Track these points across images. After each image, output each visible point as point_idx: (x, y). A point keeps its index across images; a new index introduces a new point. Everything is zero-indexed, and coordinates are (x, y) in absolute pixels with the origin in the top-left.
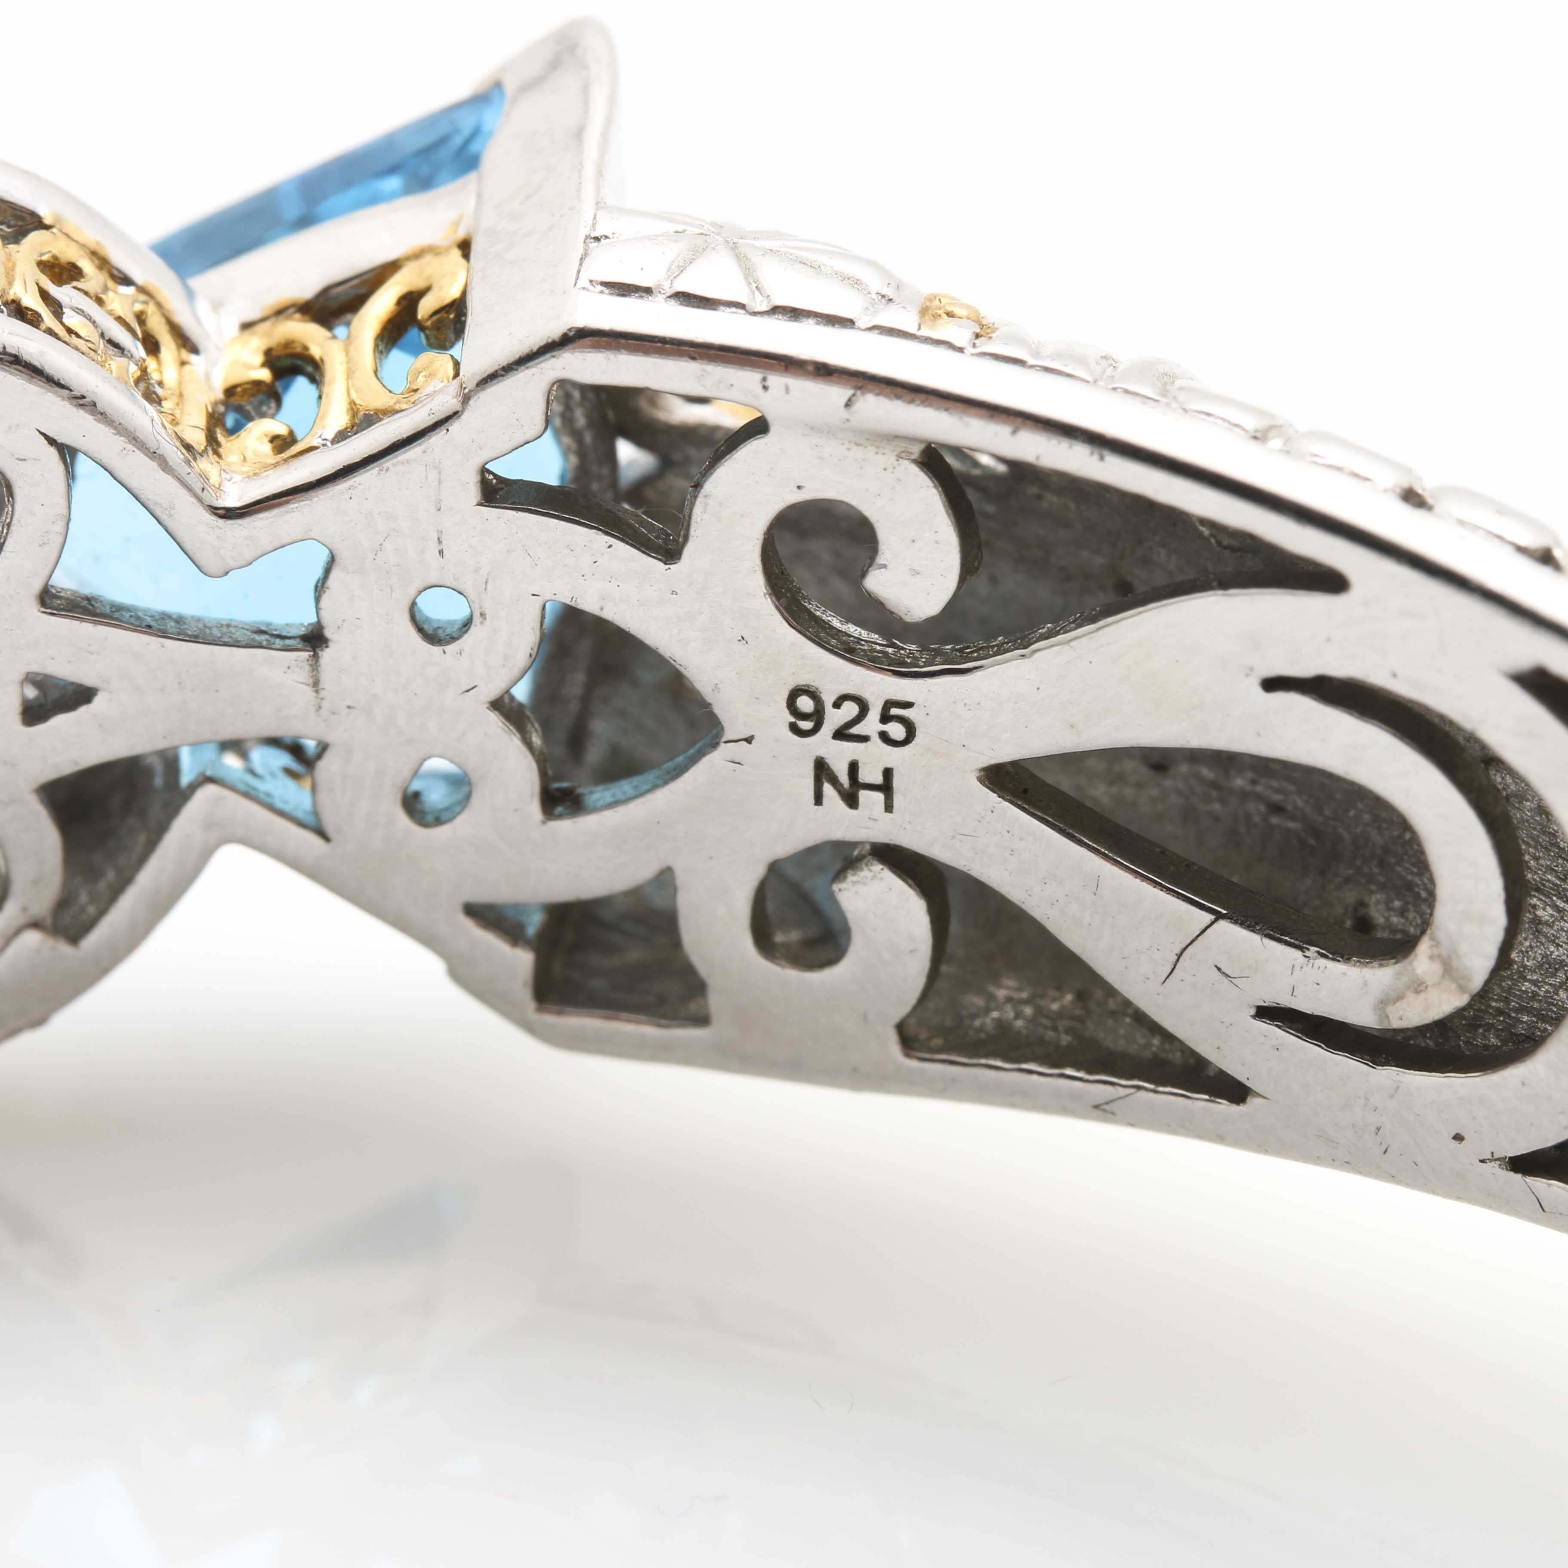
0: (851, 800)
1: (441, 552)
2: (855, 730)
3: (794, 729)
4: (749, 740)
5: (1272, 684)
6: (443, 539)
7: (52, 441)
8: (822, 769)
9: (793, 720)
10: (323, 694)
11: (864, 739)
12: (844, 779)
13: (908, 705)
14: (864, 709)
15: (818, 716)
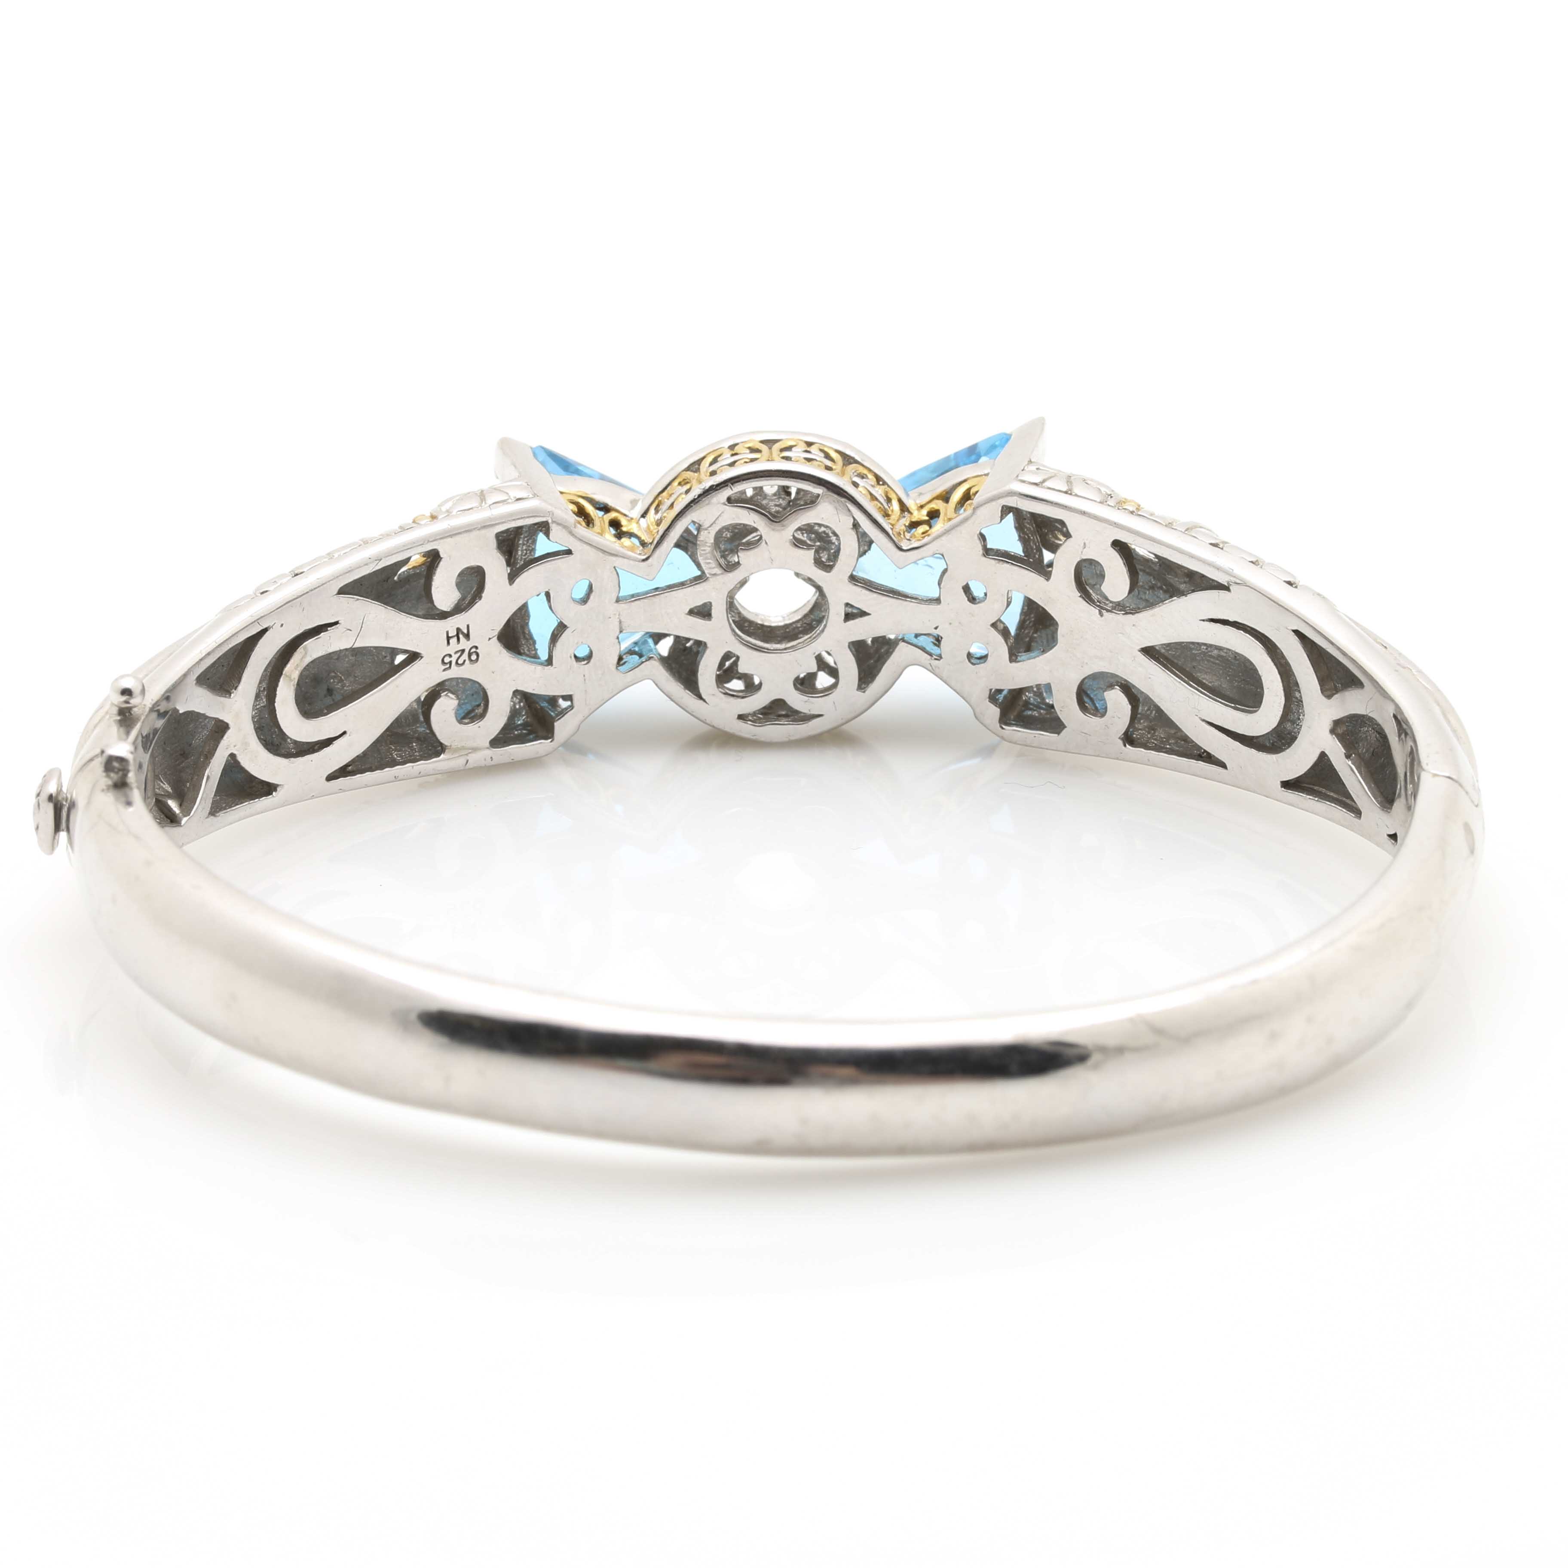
0: (458, 630)
1: (584, 676)
2: (459, 654)
3: (476, 648)
4: (490, 639)
5: (345, 733)
6: (583, 680)
7: (704, 701)
8: (467, 636)
9: (477, 651)
10: (618, 620)
11: (456, 653)
12: (461, 636)
13: (444, 670)
14: (457, 663)
15: (470, 655)
